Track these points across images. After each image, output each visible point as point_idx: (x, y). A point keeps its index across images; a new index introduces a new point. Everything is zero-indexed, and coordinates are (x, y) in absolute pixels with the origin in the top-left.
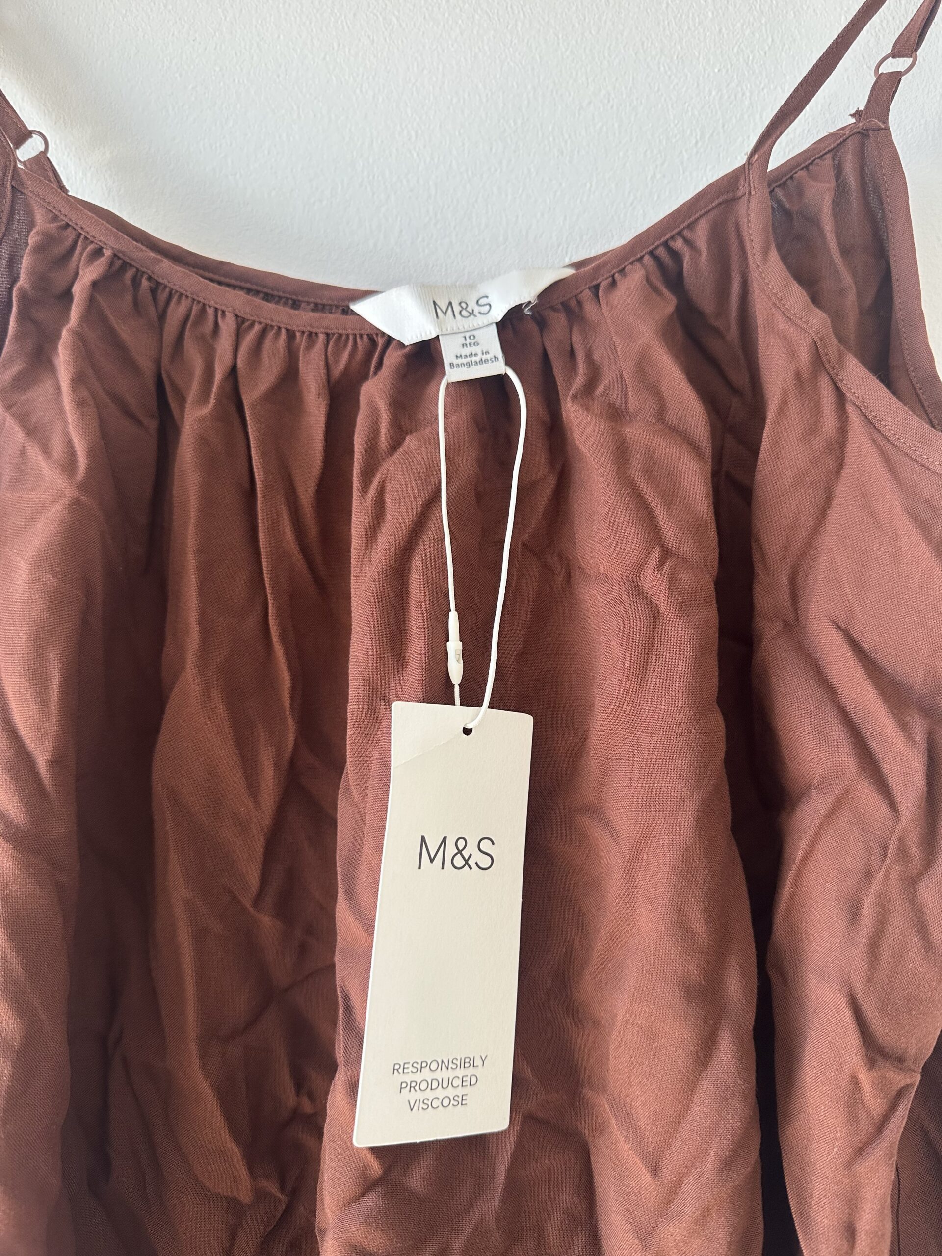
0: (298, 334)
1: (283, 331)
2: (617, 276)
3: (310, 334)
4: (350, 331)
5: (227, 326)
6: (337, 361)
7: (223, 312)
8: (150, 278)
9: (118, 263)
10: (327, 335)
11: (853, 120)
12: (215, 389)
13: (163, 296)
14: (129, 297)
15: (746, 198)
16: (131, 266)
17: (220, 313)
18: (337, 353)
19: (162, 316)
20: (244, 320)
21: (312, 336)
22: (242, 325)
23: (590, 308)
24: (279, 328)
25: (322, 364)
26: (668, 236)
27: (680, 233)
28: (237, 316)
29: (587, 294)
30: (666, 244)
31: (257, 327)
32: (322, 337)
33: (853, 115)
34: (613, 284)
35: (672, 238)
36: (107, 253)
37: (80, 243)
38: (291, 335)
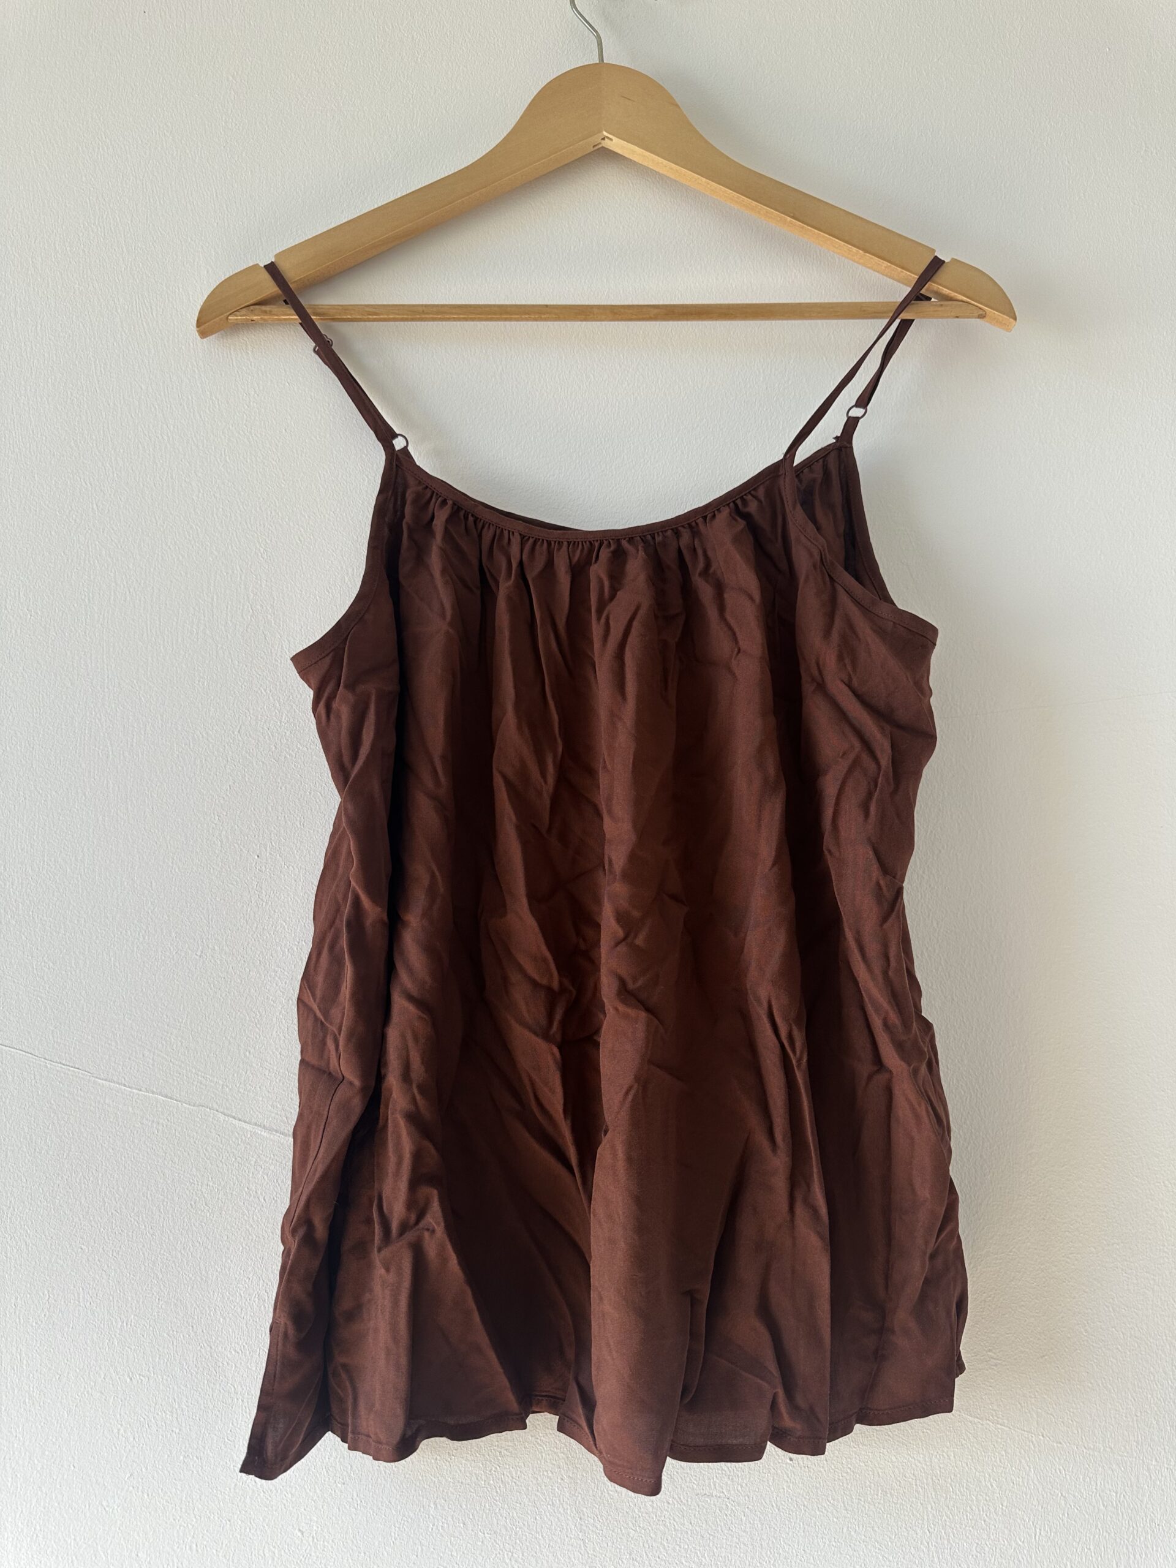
0: (553, 543)
1: (545, 541)
2: (716, 512)
3: (559, 542)
4: (579, 540)
5: (516, 541)
6: (574, 555)
7: (513, 533)
8: (472, 515)
9: (456, 507)
10: (568, 542)
11: (834, 441)
12: (513, 572)
13: (480, 525)
14: (463, 526)
15: (783, 476)
16: (462, 509)
17: (511, 533)
18: (574, 552)
19: (480, 536)
20: (524, 537)
21: (560, 544)
22: (524, 539)
23: (702, 527)
24: (543, 540)
25: (567, 557)
26: (743, 494)
27: (749, 493)
28: (520, 534)
30: (742, 498)
31: (531, 540)
32: (565, 544)
33: (834, 438)
34: (714, 516)
35: (745, 495)
36: (450, 503)
37: (434, 497)
38: (549, 543)
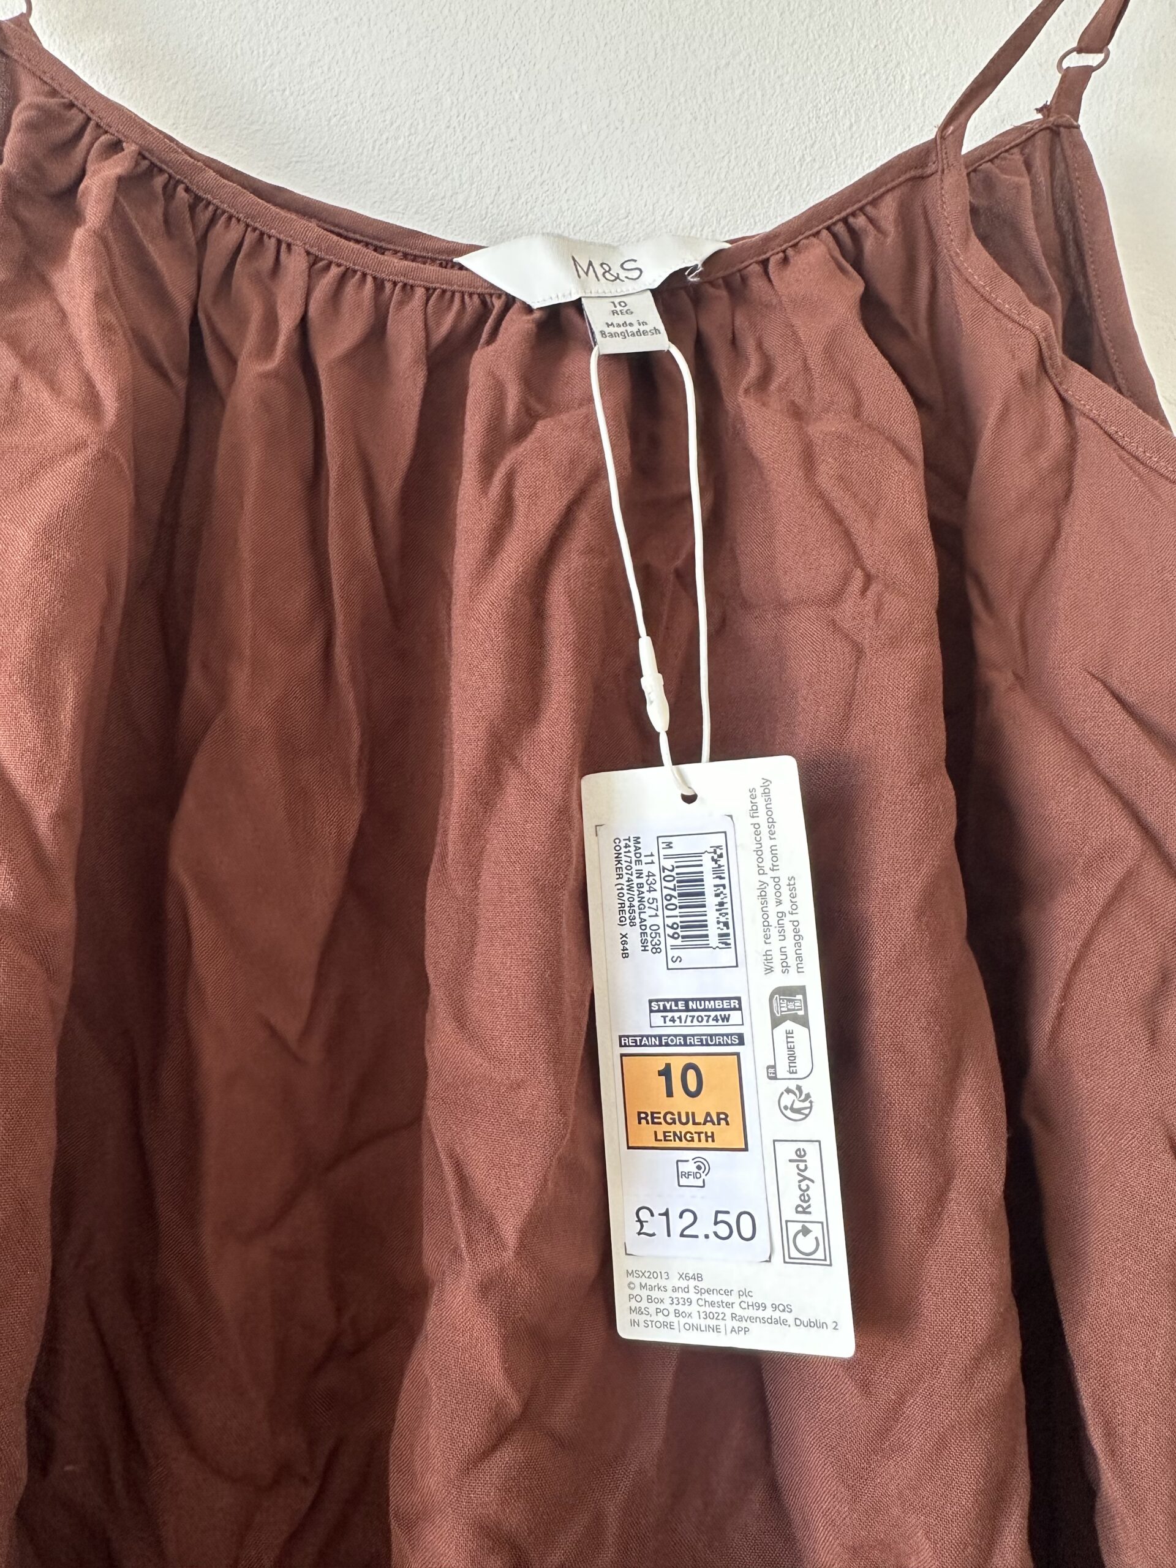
0: (388, 286)
1: (369, 279)
2: (790, 252)
3: (405, 285)
4: (455, 287)
5: (295, 265)
6: (439, 324)
7: (289, 246)
8: (187, 190)
9: (145, 164)
10: (427, 289)
11: (1040, 116)
12: (282, 339)
13: (204, 217)
14: (159, 209)
15: (938, 176)
16: (161, 171)
17: (284, 247)
18: (441, 312)
19: (202, 242)
20: (317, 259)
21: (408, 289)
22: (316, 265)
24: (364, 275)
25: (420, 324)
26: (849, 210)
27: (861, 209)
28: (308, 253)
29: (756, 268)
31: (334, 271)
32: (420, 292)
33: (1039, 110)
34: (785, 260)
36: (130, 148)
37: (89, 130)
38: (379, 285)
